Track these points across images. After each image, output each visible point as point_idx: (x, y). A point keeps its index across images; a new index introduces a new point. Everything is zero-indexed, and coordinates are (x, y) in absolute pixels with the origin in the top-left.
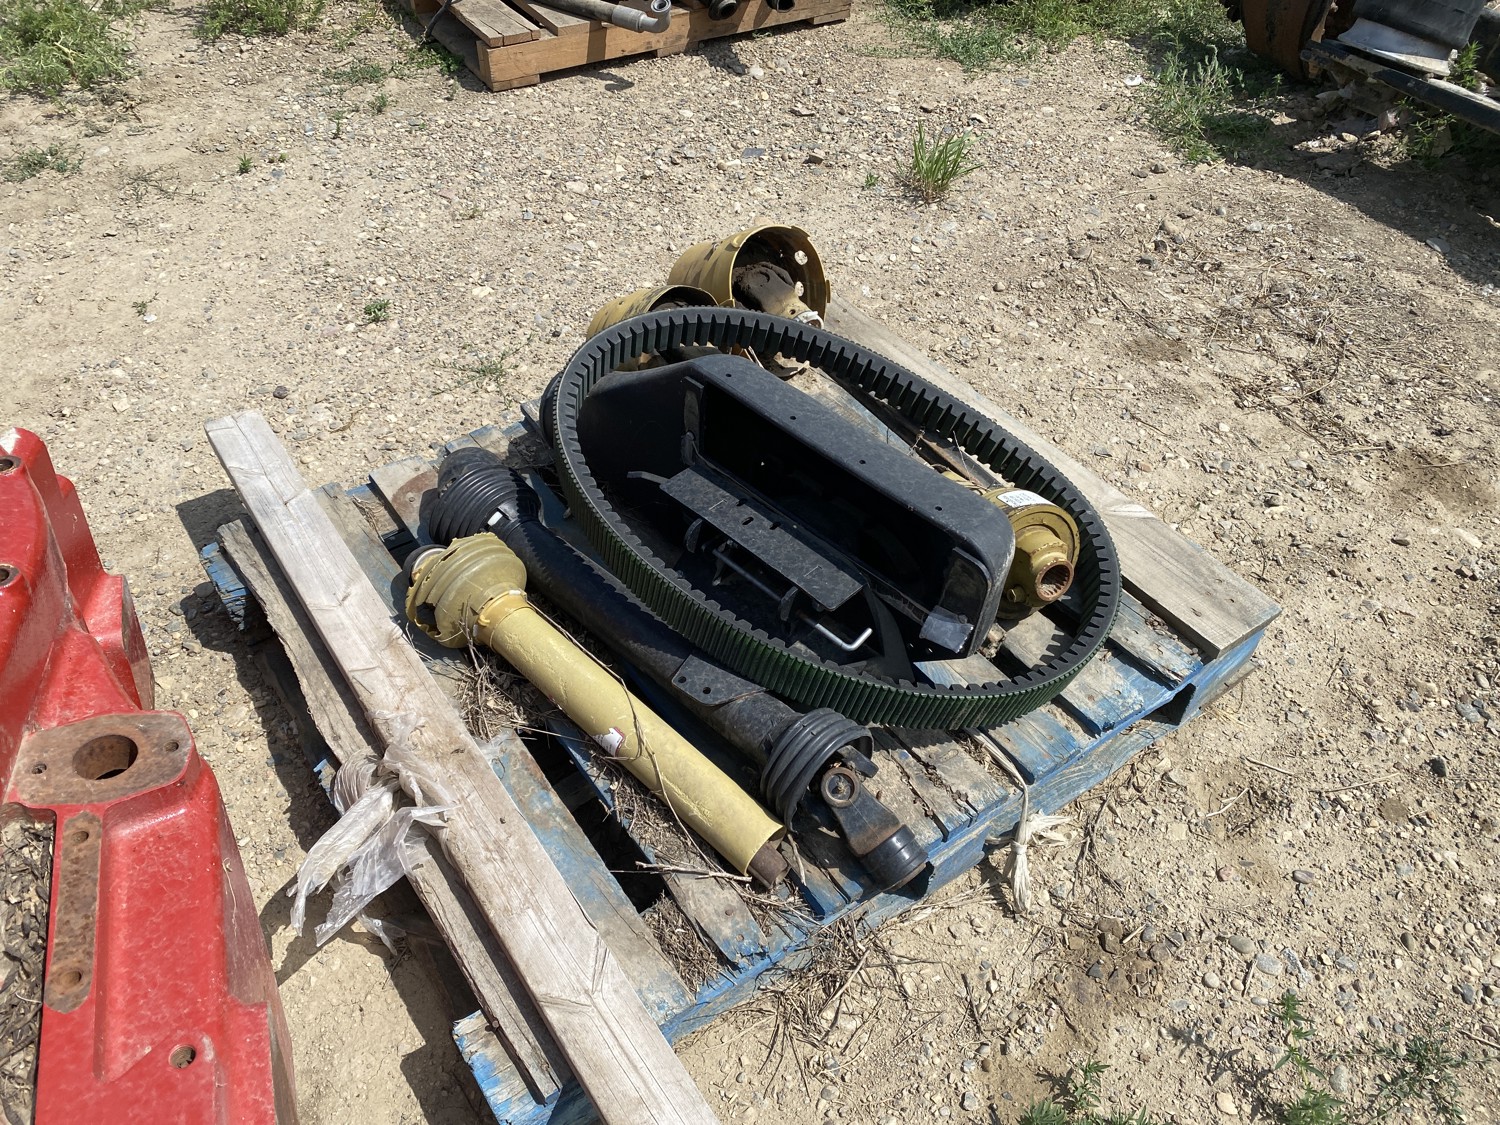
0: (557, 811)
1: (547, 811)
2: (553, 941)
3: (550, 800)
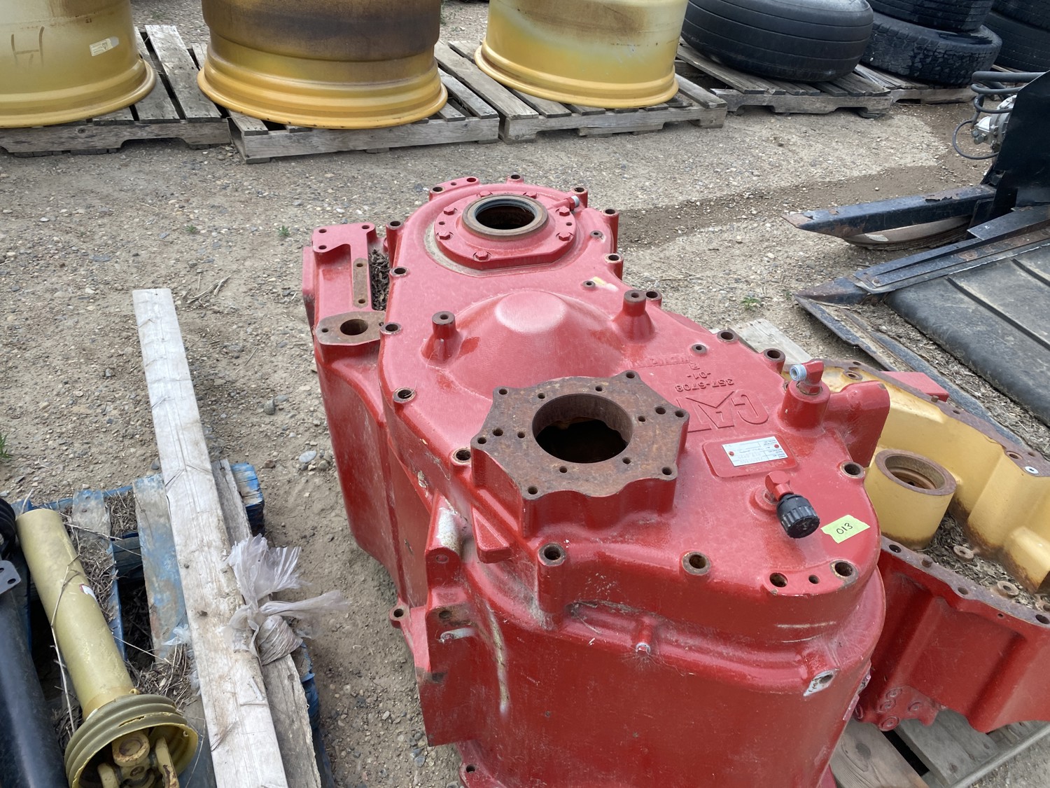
0: (154, 590)
1: (161, 592)
2: (193, 495)
3: (155, 600)
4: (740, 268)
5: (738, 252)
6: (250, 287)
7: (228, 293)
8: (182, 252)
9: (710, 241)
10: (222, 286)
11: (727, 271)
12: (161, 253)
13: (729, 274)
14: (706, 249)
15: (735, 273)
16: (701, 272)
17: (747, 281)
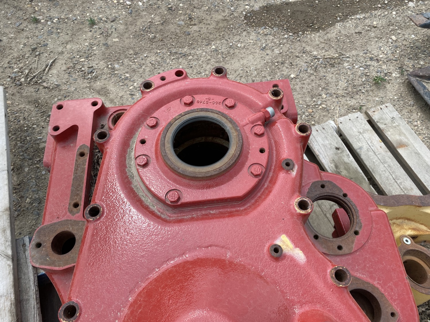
4: (374, 48)
5: (373, 35)
6: (68, 66)
7: (54, 71)
8: (28, 38)
9: (356, 27)
10: (51, 65)
11: (365, 51)
12: (15, 38)
13: (366, 53)
14: (353, 32)
15: (370, 52)
16: (350, 51)
17: (377, 60)
